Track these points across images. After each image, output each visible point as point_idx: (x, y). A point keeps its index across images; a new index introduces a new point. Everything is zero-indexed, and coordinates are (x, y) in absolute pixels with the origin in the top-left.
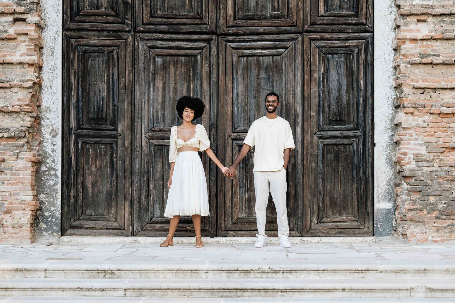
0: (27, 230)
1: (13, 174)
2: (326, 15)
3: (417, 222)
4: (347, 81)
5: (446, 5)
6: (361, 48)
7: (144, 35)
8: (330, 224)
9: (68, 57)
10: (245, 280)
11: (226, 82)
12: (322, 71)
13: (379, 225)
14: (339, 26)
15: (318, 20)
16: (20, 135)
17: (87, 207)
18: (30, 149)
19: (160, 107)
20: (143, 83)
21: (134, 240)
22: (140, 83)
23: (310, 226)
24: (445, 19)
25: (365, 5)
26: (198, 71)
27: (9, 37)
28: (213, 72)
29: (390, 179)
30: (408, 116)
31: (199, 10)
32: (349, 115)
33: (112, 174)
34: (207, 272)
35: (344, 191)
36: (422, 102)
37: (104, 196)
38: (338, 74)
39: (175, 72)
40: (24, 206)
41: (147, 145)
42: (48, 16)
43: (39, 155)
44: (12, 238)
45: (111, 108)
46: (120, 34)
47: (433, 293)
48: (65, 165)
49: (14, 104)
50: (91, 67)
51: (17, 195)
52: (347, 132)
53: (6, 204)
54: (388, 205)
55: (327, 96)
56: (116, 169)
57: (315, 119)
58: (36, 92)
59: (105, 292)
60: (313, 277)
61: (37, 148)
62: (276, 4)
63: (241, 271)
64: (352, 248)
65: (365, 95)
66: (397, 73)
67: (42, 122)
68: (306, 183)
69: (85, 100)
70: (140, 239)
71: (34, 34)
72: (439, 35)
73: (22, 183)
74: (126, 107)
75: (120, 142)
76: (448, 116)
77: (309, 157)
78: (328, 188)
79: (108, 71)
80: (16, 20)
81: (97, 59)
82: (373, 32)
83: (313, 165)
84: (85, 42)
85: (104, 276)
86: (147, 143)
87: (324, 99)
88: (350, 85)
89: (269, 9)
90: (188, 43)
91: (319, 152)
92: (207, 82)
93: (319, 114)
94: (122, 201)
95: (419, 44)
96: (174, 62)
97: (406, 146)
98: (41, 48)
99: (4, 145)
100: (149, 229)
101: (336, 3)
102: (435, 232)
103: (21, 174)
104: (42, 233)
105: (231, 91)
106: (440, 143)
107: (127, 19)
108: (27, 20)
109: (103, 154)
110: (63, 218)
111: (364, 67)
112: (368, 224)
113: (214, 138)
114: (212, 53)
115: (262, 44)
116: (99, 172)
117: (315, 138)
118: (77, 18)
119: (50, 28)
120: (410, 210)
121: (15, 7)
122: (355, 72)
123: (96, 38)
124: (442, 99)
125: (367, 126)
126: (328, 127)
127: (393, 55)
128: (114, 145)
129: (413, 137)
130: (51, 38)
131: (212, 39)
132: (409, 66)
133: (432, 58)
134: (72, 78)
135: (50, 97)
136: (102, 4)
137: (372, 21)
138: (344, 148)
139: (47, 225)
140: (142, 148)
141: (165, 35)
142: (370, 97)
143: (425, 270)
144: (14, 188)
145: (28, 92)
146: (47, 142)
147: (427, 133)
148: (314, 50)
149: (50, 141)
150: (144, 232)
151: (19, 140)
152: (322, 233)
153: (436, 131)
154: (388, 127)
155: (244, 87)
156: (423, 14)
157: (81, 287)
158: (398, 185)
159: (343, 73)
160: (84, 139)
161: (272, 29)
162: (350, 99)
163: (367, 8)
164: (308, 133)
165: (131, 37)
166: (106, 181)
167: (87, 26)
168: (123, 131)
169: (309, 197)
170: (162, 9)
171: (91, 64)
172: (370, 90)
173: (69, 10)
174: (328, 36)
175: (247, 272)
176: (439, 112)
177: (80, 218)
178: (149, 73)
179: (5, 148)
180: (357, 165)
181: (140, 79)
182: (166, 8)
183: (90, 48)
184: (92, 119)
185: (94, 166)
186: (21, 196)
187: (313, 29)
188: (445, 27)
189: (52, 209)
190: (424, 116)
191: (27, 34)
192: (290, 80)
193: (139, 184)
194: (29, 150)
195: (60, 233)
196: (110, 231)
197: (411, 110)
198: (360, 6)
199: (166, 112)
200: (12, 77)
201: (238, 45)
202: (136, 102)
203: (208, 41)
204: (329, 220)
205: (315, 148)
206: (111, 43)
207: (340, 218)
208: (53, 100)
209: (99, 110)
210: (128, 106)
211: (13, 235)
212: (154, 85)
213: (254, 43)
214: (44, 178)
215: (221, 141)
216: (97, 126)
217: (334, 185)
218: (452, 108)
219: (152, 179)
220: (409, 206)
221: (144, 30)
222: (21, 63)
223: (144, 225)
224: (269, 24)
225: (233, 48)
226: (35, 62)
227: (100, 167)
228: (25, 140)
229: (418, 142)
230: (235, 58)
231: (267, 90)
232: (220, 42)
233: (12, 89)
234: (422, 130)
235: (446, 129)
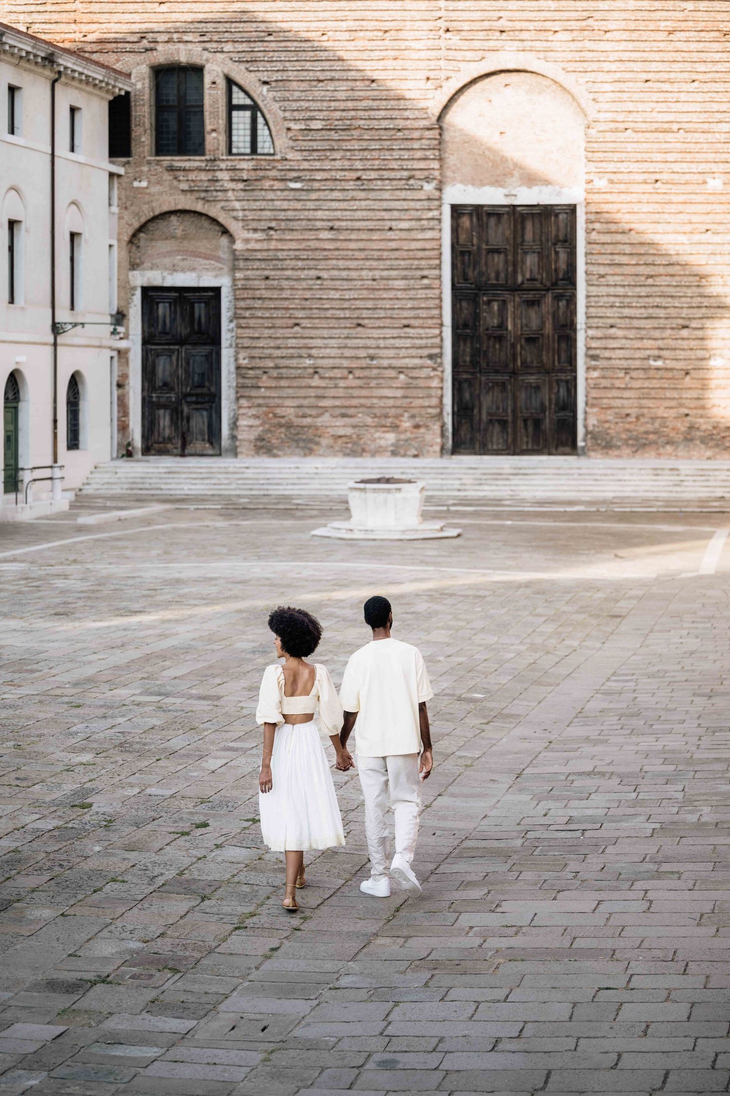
0: (439, 453)
1: (433, 431)
2: (558, 366)
4: (567, 393)
5: (604, 365)
6: (572, 380)
7: (484, 374)
8: (560, 451)
9: (454, 383)
12: (557, 389)
13: (579, 451)
14: (564, 371)
15: (555, 368)
16: (436, 416)
17: (462, 444)
18: (440, 421)
21: (482, 457)
24: (605, 370)
25: (574, 362)
27: (431, 377)
29: (584, 433)
30: (591, 408)
31: (507, 364)
32: (567, 407)
33: (472, 430)
35: (565, 438)
36: (596, 403)
37: (469, 440)
38: (563, 390)
40: (438, 444)
42: (446, 367)
43: (443, 423)
44: (433, 456)
45: (471, 404)
46: (475, 374)
48: (453, 427)
49: (433, 404)
51: (435, 439)
52: (566, 414)
53: (430, 443)
54: (583, 444)
56: (474, 429)
58: (442, 397)
61: (442, 420)
62: (538, 361)
63: (519, 468)
64: (566, 460)
65: (574, 399)
67: (444, 410)
69: (461, 401)
71: (441, 375)
72: (602, 376)
73: (437, 435)
76: (606, 409)
78: (560, 436)
79: (470, 389)
80: (434, 369)
81: (466, 384)
82: (577, 373)
84: (461, 377)
87: (558, 400)
88: (568, 395)
89: (535, 363)
91: (556, 422)
93: (556, 407)
94: (476, 441)
95: (595, 380)
96: (497, 385)
97: (590, 420)
98: (444, 379)
101: (562, 361)
102: (601, 454)
103: (436, 431)
104: (444, 454)
106: (603, 419)
107: (478, 367)
108: (438, 370)
109: (468, 422)
110: (453, 449)
111: (573, 387)
112: (575, 451)
114: (512, 381)
116: (467, 430)
118: (458, 367)
119: (447, 372)
120: (591, 446)
121: (433, 365)
122: (570, 390)
123: (465, 375)
124: (603, 402)
125: (575, 412)
126: (560, 412)
127: (585, 383)
128: (473, 419)
129: (593, 417)
130: (447, 376)
131: (512, 376)
132: (591, 388)
133: (600, 386)
134: (456, 392)
136: (467, 361)
137: (577, 369)
138: (566, 420)
139: (446, 451)
142: (576, 400)
144: (434, 437)
145: (439, 398)
146: (446, 418)
147: (598, 415)
148: (554, 380)
151: (435, 418)
152: (557, 454)
153: (601, 414)
154: (583, 413)
156: (597, 368)
158: (585, 436)
159: (565, 390)
160: (461, 416)
162: (568, 400)
165: (479, 375)
166: (469, 434)
167: (462, 370)
171: (464, 386)
172: (576, 397)
173: (455, 364)
174: (559, 374)
175: (521, 468)
176: (602, 407)
177: (460, 448)
178: (486, 389)
179: (430, 421)
180: (570, 427)
181: (483, 392)
182: (493, 363)
183: (463, 379)
184: (464, 408)
185: (465, 428)
186: (437, 440)
187: (553, 372)
188: (604, 373)
189: (448, 445)
190: (597, 409)
191: (437, 376)
195: (452, 454)
196: (471, 453)
197: (592, 406)
198: (572, 362)
200: (432, 393)
204: (560, 449)
206: (471, 377)
207: (564, 448)
208: (448, 401)
209: (467, 405)
210: (478, 405)
214: (445, 433)
216: (466, 411)
217: (562, 435)
220: (591, 444)
221: (484, 372)
222: (436, 387)
224: (535, 369)
225: (521, 379)
227: (467, 428)
228: (438, 417)
229: (595, 419)
232: (515, 377)
233: (432, 397)
234: (595, 414)
235: (605, 414)
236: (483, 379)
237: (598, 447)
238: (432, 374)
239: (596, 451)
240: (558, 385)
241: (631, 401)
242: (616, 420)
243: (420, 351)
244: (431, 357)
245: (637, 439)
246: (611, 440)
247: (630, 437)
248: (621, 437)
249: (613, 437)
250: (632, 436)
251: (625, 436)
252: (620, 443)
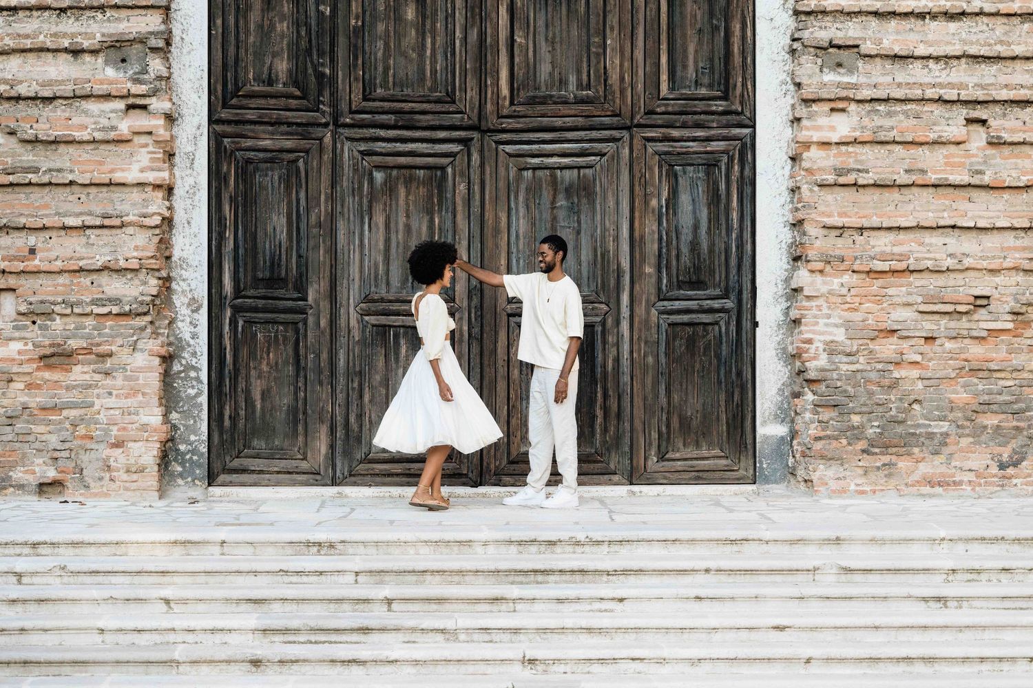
0: (152, 476)
1: (126, 378)
2: (671, 97)
3: (830, 459)
4: (710, 213)
5: (880, 84)
6: (733, 155)
7: (352, 131)
8: (679, 463)
9: (218, 171)
10: (548, 556)
11: (496, 215)
12: (665, 194)
13: (764, 464)
14: (696, 117)
15: (658, 106)
16: (140, 310)
17: (253, 434)
18: (155, 334)
19: (380, 259)
20: (351, 215)
21: (339, 493)
22: (346, 216)
23: (645, 467)
24: (878, 108)
25: (741, 80)
26: (448, 195)
27: (119, 138)
28: (474, 197)
29: (783, 384)
30: (814, 275)
31: (449, 88)
32: (712, 273)
33: (297, 376)
34: (485, 544)
35: (703, 405)
36: (839, 251)
37: (283, 416)
38: (693, 200)
39: (407, 197)
40: (146, 434)
41: (359, 327)
42: (183, 98)
43: (170, 344)
44: (127, 489)
45: (294, 260)
46: (311, 129)
47: (849, 576)
48: (214, 362)
49: (130, 256)
50: (260, 187)
51: (134, 414)
52: (708, 302)
53: (114, 431)
54: (781, 430)
55: (674, 238)
56: (305, 369)
57: (654, 280)
58: (164, 233)
59: (323, 577)
60: (657, 550)
61: (166, 331)
62: (585, 77)
63: (540, 543)
64: (718, 504)
65: (740, 237)
66: (795, 200)
67: (174, 286)
68: (638, 392)
69: (249, 246)
70: (349, 490)
71: (163, 133)
72: (867, 136)
73: (144, 394)
74: (321, 259)
75: (311, 320)
76: (884, 276)
77: (643, 345)
78: (676, 401)
79: (289, 195)
80: (130, 107)
81: (270, 173)
82: (754, 127)
83: (650, 360)
84: (249, 143)
85: (319, 551)
86: (358, 323)
87: (669, 243)
88: (714, 219)
89: (572, 86)
90: (430, 145)
91: (660, 336)
92: (464, 215)
93: (659, 271)
94: (315, 423)
95: (834, 150)
96: (405, 178)
97: (812, 328)
98: (171, 155)
99: (111, 328)
100: (362, 472)
101: (689, 76)
102: (861, 476)
103: (141, 378)
104: (176, 482)
105: (506, 230)
106: (870, 322)
107: (323, 103)
108: (151, 108)
109: (281, 342)
110: (212, 455)
111: (738, 189)
112: (746, 462)
113: (476, 312)
114: (473, 163)
115: (559, 148)
116: (274, 374)
117: (654, 312)
118: (234, 101)
119: (187, 119)
120: (818, 439)
121: (129, 85)
122: (723, 197)
123: (268, 137)
124: (873, 247)
125: (745, 292)
126: (676, 293)
127: (788, 167)
128: (301, 325)
129: (824, 312)
130: (189, 136)
131: (473, 139)
132: (816, 188)
133: (856, 176)
134: (226, 208)
135: (187, 241)
136: (277, 76)
137: (752, 108)
138: (705, 330)
139: (184, 467)
140: (349, 331)
141: (389, 132)
142: (749, 241)
143: (838, 539)
144: (129, 402)
145: (153, 235)
146: (183, 321)
147: (847, 306)
148: (652, 159)
149: (188, 320)
150: (353, 479)
151: (137, 319)
152: (665, 478)
153: (862, 301)
154: (780, 293)
155: (528, 222)
156: (840, 99)
157: (285, 569)
158: (797, 395)
159: (703, 198)
160: (248, 314)
161: (578, 122)
162: (714, 245)
163: (744, 85)
164: (641, 303)
165: (329, 135)
166: (286, 390)
167: (251, 115)
168: (316, 301)
169: (643, 416)
170: (384, 85)
171: (259, 182)
172: (749, 229)
173: (219, 88)
174: (675, 133)
175: (552, 543)
176: (868, 270)
177: (242, 455)
178: (361, 198)
179: (113, 333)
180: (726, 359)
181: (346, 210)
182: (391, 84)
183: (257, 153)
184: (262, 279)
185: (265, 363)
186: (142, 416)
187: (648, 122)
188: (878, 121)
189: (193, 438)
190: (842, 276)
191: (150, 133)
192: (609, 212)
193: (344, 395)
194: (154, 336)
195: (206, 481)
196: (295, 476)
197: (820, 266)
198: (731, 81)
199: (391, 268)
200: (125, 207)
201: (519, 150)
202: (339, 251)
203: (465, 142)
204: (678, 455)
205: (654, 330)
206: (294, 146)
207: (695, 453)
208: (193, 247)
209: (274, 264)
210: (325, 258)
211: (127, 485)
212: (370, 219)
213: (545, 146)
214: (178, 384)
215: (488, 317)
216: (270, 292)
217: (687, 394)
218: (891, 263)
219: (367, 384)
220: (815, 431)
221: (352, 122)
222: (140, 185)
223: (354, 466)
224: (572, 112)
225: (510, 155)
226: (164, 182)
227: (277, 363)
228: (148, 318)
229: (832, 321)
230: (513, 172)
231: (570, 227)
232: (485, 144)
233: (124, 228)
234: (839, 299)
235: (879, 299)
236: (348, 151)
237: (849, 444)
238: (125, 126)
239: (839, 462)
240: (673, 177)
241: (992, 242)
242: (928, 326)
243: (69, 25)
244: (116, 49)
245: (1015, 406)
246: (902, 413)
247: (986, 397)
248: (949, 398)
249: (912, 401)
250: (994, 396)
251: (965, 395)
252: (942, 427)
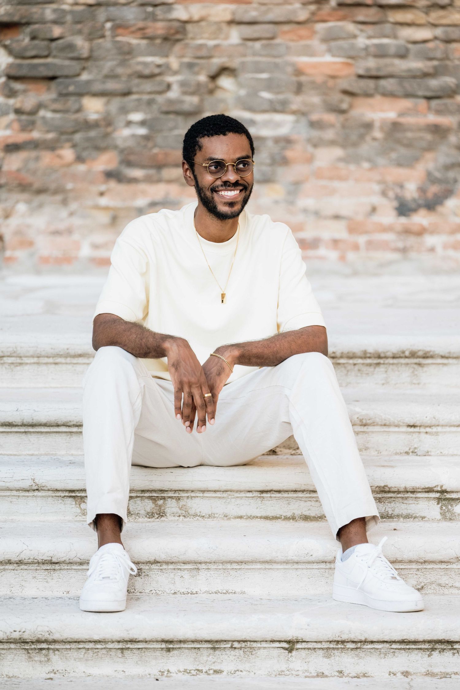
237: (80, 159)
239: (59, 198)
245: (434, 83)
246: (193, 94)
247: (371, 63)
248: (293, 65)
249: (214, 70)
250: (387, 61)
251: (328, 58)
252: (278, 125)
